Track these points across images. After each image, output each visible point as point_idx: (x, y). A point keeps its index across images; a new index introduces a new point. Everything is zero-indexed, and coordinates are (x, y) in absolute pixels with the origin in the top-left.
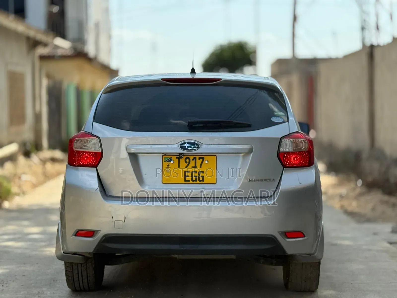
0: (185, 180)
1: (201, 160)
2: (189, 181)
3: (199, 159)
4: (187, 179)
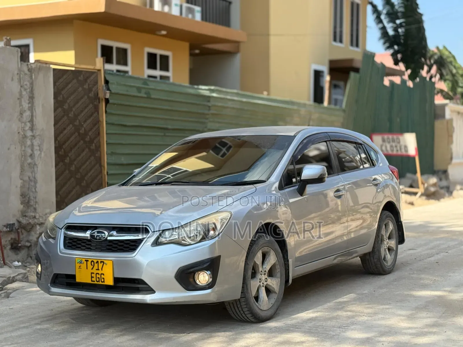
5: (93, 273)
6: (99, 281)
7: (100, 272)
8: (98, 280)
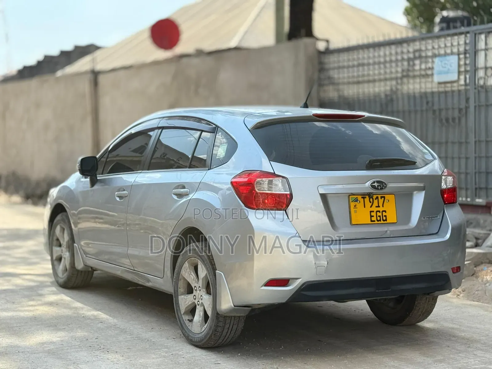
0: (372, 221)
1: (383, 199)
2: (374, 221)
3: (381, 197)
4: (373, 219)
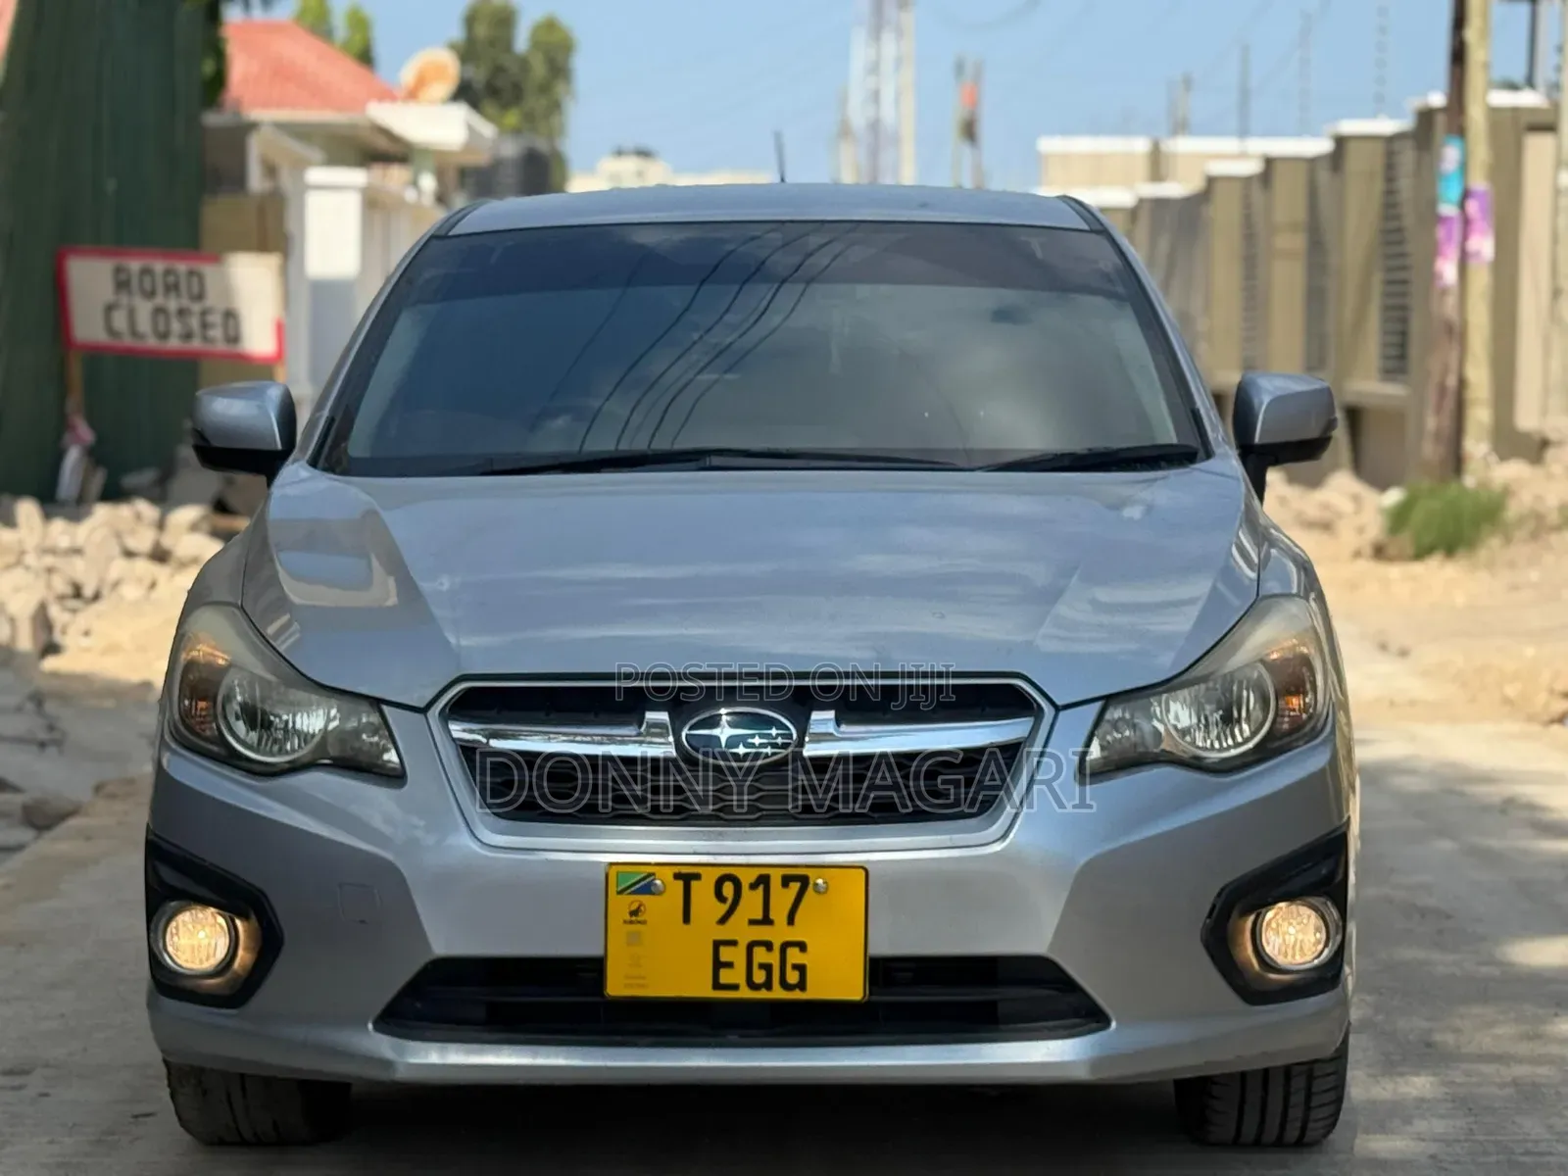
5: (733, 943)
6: (768, 985)
7: (778, 933)
8: (759, 977)
